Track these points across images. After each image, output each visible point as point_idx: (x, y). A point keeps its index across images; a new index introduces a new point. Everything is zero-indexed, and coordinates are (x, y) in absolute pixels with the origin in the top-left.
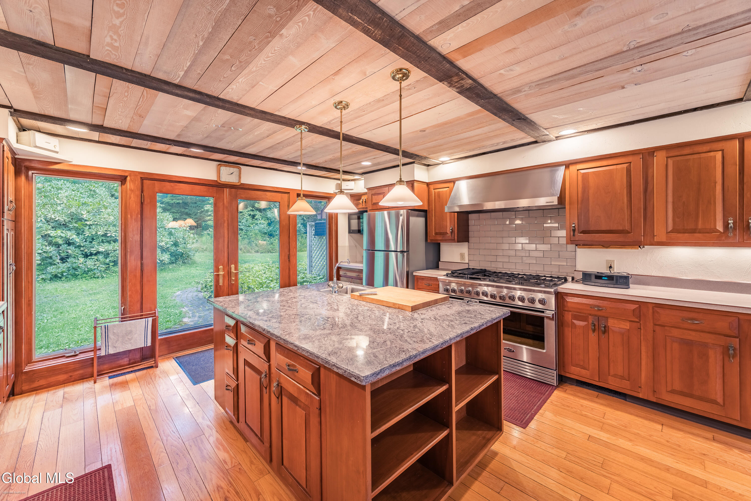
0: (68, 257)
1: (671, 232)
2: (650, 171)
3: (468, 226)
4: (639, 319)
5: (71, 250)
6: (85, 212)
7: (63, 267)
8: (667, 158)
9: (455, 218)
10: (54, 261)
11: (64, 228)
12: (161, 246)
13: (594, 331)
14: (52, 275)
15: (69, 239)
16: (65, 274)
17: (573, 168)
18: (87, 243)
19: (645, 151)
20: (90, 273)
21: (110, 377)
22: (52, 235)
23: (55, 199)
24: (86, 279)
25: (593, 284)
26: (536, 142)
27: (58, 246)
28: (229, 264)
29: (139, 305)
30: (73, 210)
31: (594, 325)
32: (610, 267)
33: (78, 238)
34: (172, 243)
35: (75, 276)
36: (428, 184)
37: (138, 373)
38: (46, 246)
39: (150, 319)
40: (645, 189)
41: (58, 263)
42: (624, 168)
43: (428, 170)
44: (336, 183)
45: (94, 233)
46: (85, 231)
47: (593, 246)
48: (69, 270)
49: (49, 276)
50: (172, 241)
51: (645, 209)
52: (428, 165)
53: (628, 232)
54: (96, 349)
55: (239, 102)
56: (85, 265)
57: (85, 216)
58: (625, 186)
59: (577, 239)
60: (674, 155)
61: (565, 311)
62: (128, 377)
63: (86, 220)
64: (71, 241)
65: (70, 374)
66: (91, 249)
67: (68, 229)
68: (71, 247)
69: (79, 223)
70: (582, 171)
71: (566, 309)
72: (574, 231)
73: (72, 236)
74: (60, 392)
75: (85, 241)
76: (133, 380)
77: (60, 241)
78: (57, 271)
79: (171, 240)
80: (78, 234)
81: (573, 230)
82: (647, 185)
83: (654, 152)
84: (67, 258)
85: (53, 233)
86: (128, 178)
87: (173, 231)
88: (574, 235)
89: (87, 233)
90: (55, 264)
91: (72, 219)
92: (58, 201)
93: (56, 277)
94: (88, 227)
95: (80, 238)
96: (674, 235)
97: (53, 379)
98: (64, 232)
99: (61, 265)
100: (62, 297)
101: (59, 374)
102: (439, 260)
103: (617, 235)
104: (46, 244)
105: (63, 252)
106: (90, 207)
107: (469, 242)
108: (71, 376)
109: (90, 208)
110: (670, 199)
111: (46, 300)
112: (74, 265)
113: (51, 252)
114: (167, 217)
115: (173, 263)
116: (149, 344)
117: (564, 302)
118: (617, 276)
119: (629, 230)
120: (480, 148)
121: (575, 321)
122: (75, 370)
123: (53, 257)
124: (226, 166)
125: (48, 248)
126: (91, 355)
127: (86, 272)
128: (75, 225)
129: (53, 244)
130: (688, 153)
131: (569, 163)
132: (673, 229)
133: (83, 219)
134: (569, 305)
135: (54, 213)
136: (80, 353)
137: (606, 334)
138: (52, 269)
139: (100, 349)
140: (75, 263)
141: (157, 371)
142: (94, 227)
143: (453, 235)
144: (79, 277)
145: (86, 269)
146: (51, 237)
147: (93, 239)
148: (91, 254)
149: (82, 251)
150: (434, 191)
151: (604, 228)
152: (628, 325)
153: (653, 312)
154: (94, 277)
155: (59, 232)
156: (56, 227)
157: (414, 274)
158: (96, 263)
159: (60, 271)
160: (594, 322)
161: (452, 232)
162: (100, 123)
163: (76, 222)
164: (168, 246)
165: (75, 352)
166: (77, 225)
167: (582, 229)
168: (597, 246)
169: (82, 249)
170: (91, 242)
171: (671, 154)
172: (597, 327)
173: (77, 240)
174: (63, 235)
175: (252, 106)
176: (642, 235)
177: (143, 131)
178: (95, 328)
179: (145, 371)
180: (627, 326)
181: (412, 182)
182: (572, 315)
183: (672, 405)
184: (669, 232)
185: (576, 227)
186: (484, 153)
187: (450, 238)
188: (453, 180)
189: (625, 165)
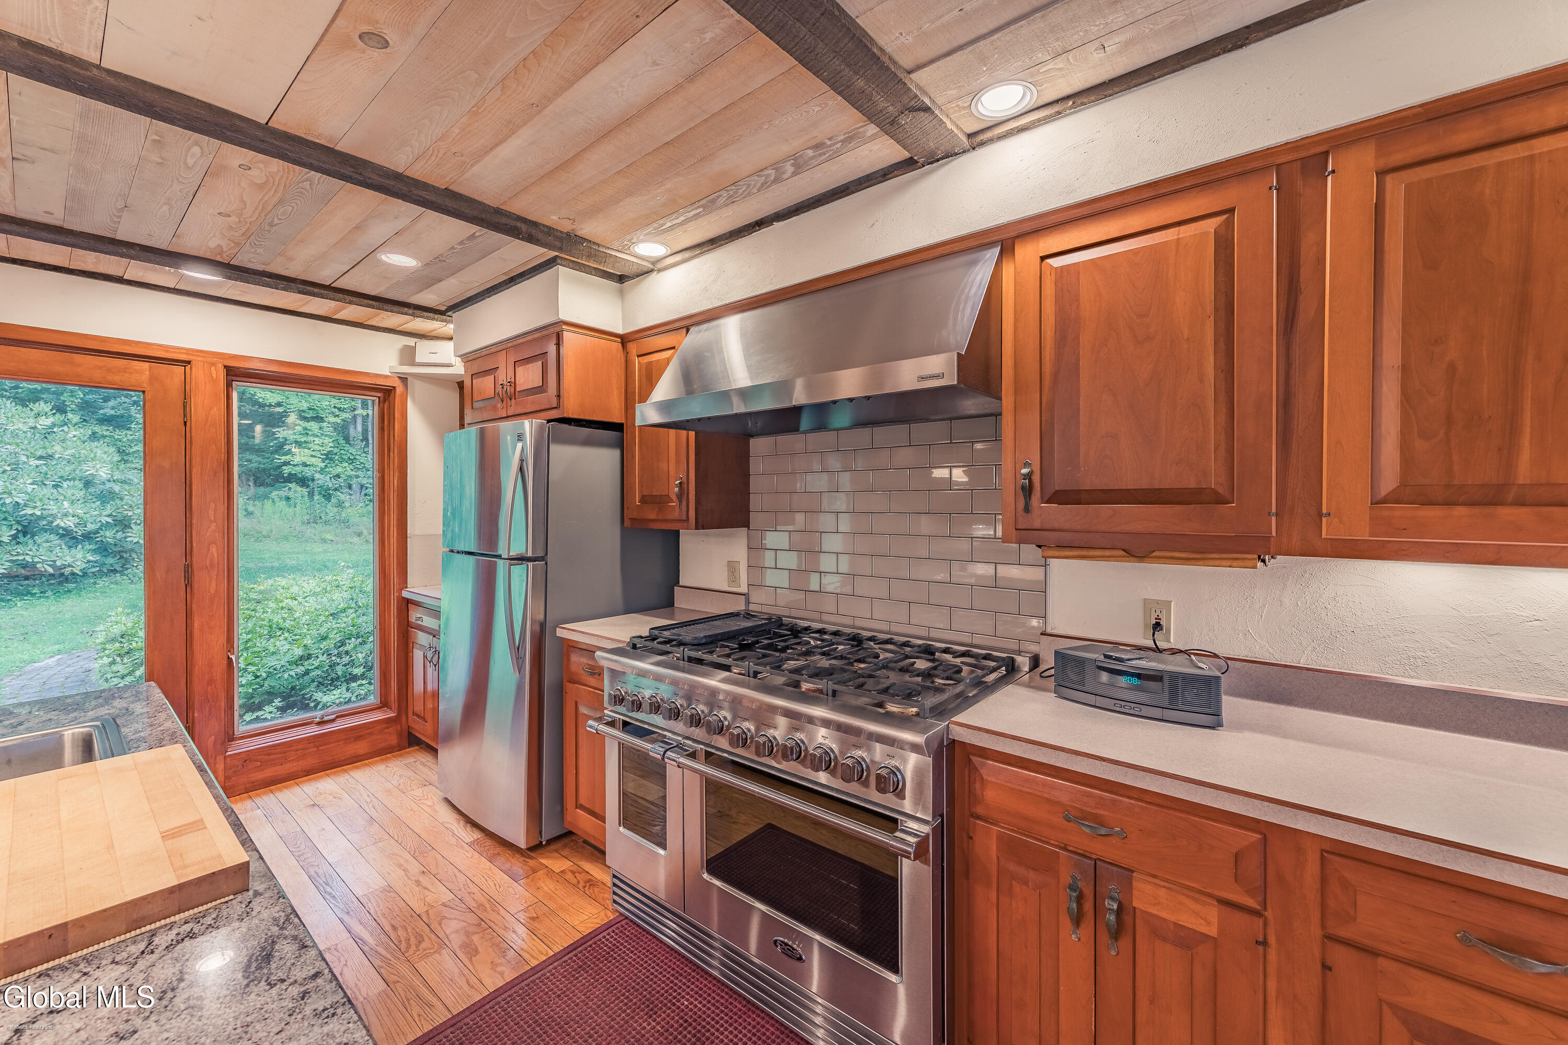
1: (1394, 498)
2: (1308, 240)
3: (746, 475)
4: (1260, 898)
8: (1382, 174)
9: (690, 448)
13: (1077, 920)
17: (1027, 253)
19: (1290, 158)
25: (1091, 699)
26: (909, 164)
31: (1080, 899)
32: (1157, 626)
36: (624, 340)
40: (1287, 316)
42: (1206, 234)
43: (621, 293)
44: (399, 346)
47: (1092, 553)
51: (1286, 402)
52: (621, 279)
53: (1220, 500)
58: (1210, 308)
59: (1037, 524)
60: (1409, 160)
61: (978, 817)
70: (1060, 261)
71: (980, 810)
72: (1028, 491)
81: (1023, 488)
82: (1296, 301)
83: (1326, 153)
88: (1027, 509)
96: (1400, 512)
102: (677, 582)
103: (1178, 508)
107: (748, 527)
110: (1392, 356)
117: (975, 783)
118: (1173, 676)
119: (1221, 490)
121: (1011, 866)
130: (1473, 145)
131: (1013, 232)
132: (1403, 485)
137: (1125, 943)
143: (684, 503)
150: (639, 363)
151: (1129, 480)
152: (1215, 920)
153: (1324, 880)
157: (560, 633)
160: (1080, 884)
161: (680, 496)
167: (1059, 483)
168: (1107, 553)
172: (1088, 906)
176: (1274, 510)
180: (1209, 923)
181: (557, 329)
182: (1000, 837)
184: (1384, 501)
185: (1036, 479)
186: (760, 224)
187: (676, 514)
188: (686, 324)
189: (1211, 225)
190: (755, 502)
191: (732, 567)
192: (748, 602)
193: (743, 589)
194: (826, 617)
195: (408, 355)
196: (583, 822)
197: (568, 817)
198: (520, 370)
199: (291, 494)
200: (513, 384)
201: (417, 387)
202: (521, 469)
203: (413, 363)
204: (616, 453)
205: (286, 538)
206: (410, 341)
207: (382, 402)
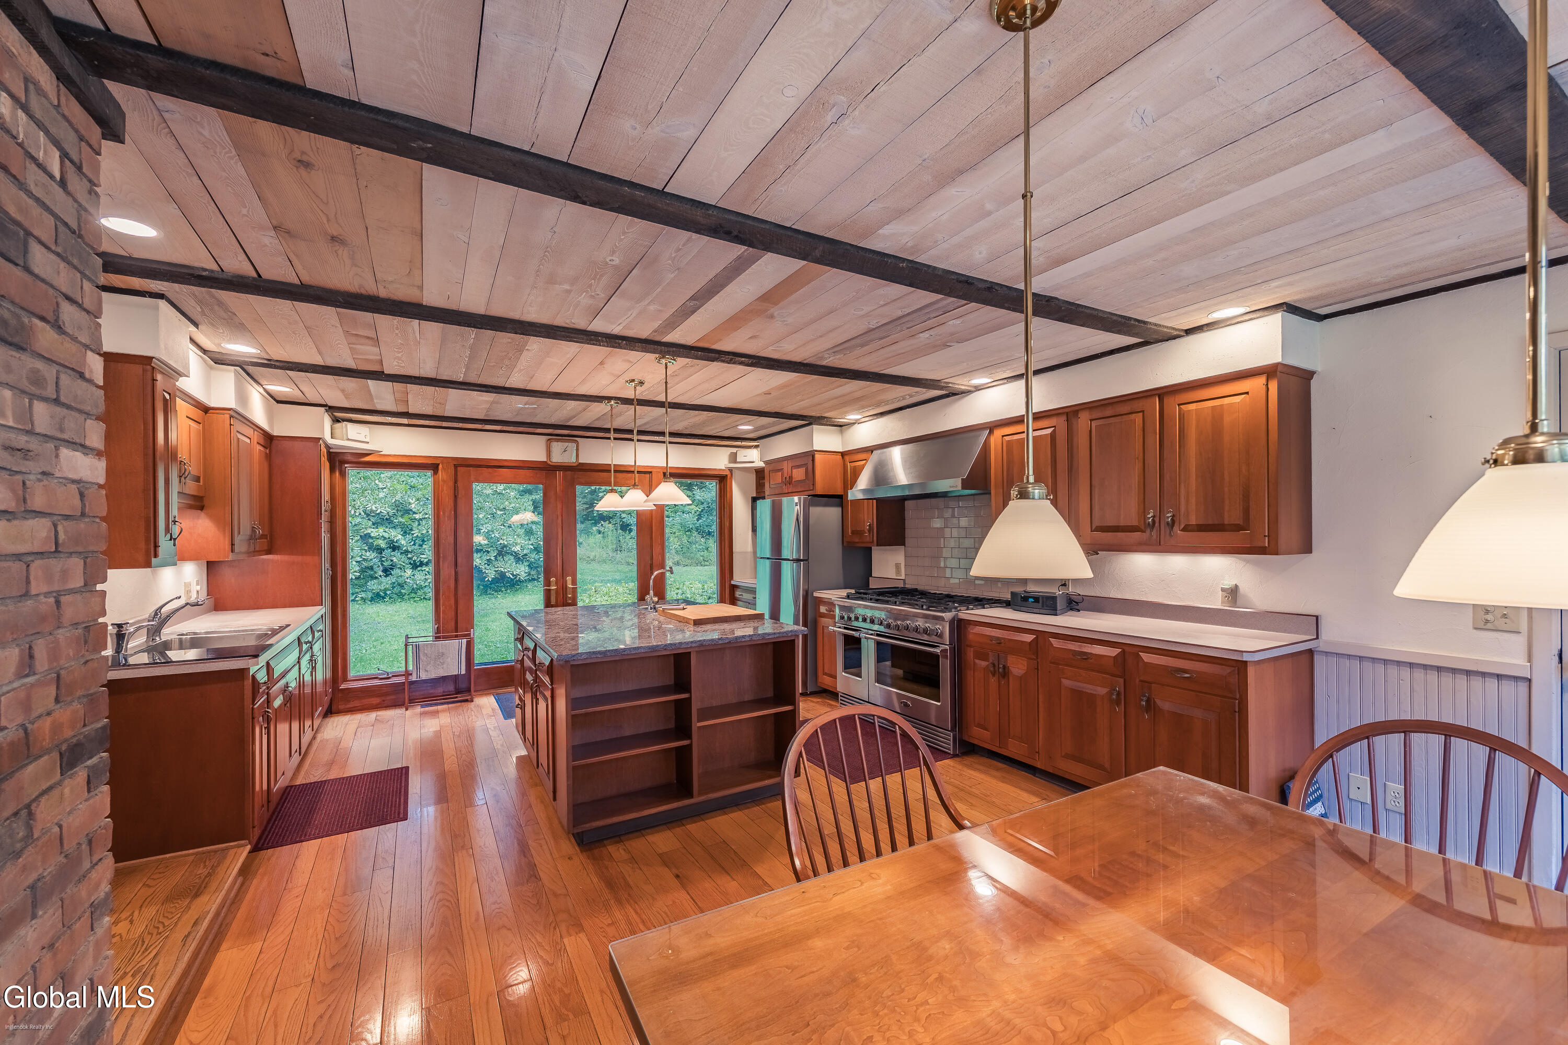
0: (393, 566)
2: (1074, 438)
3: (904, 520)
4: (1036, 655)
5: (397, 558)
6: (414, 499)
7: (386, 582)
8: (1091, 420)
9: (874, 508)
10: (375, 572)
11: (387, 525)
12: (515, 553)
13: (994, 674)
14: (374, 593)
15: (393, 541)
16: (388, 592)
17: (998, 433)
18: (417, 547)
19: (1071, 410)
20: (420, 593)
21: (422, 706)
22: (372, 535)
23: (377, 482)
24: (415, 601)
25: (1020, 608)
26: (953, 394)
27: (380, 550)
28: (563, 577)
29: (453, 624)
30: (398, 497)
31: (995, 666)
32: (1064, 585)
33: (405, 539)
34: (532, 547)
35: (401, 596)
36: (843, 454)
37: (450, 706)
38: (366, 551)
39: (464, 641)
40: (1070, 466)
41: (380, 576)
42: (1048, 434)
43: (842, 432)
44: (729, 453)
45: (424, 532)
46: (414, 529)
48: (393, 587)
49: (370, 595)
50: (532, 544)
51: (1070, 496)
52: (841, 426)
54: (407, 674)
55: (527, 388)
56: (413, 580)
57: (413, 506)
58: (1050, 461)
60: (1097, 417)
61: (963, 645)
62: (440, 707)
63: (414, 513)
64: (396, 544)
65: (383, 698)
66: (421, 556)
67: (393, 525)
68: (395, 553)
69: (406, 516)
70: (1007, 438)
71: (967, 643)
73: (396, 535)
74: (373, 715)
75: (414, 544)
76: (443, 711)
77: (383, 544)
78: (379, 587)
79: (530, 543)
80: (405, 533)
82: (1072, 461)
83: (1078, 410)
84: (391, 569)
85: (374, 532)
86: (440, 466)
87: (534, 527)
89: (416, 532)
90: (376, 578)
91: (398, 510)
92: (380, 484)
93: (378, 597)
94: (417, 523)
95: (407, 539)
96: (1097, 535)
97: (367, 701)
98: (387, 530)
99: (383, 579)
100: (384, 625)
101: (373, 696)
102: (870, 575)
104: (366, 548)
105: (387, 560)
106: (420, 493)
107: (905, 545)
108: (384, 701)
109: (419, 495)
111: (365, 627)
112: (400, 580)
113: (371, 560)
114: (525, 504)
115: (534, 580)
116: (463, 672)
117: (966, 634)
118: (1043, 597)
120: (887, 402)
121: (977, 661)
122: (387, 694)
123: (375, 567)
124: (558, 441)
125: (368, 554)
126: (402, 679)
127: (414, 591)
128: (401, 519)
129: (375, 549)
130: (1110, 415)
131: (993, 425)
132: (1097, 526)
133: (411, 510)
134: (971, 637)
135: (375, 503)
136: (393, 676)
137: (1006, 679)
138: (373, 585)
139: (411, 674)
140: (401, 576)
141: (472, 705)
142: (424, 522)
143: (872, 534)
144: (406, 597)
145: (415, 586)
146: (372, 538)
147: (423, 541)
148: (422, 564)
149: (409, 558)
152: (1026, 665)
154: (424, 598)
155: (381, 531)
156: (378, 523)
157: (815, 595)
158: (427, 577)
159: (383, 588)
160: (994, 662)
161: (869, 532)
162: (405, 410)
163: (402, 516)
164: (525, 552)
165: (388, 674)
166: (403, 520)
169: (409, 556)
170: (421, 546)
171: (1094, 417)
172: (997, 668)
173: (403, 542)
174: (386, 535)
175: (544, 389)
177: (447, 414)
178: (406, 645)
179: (459, 704)
180: (1025, 667)
181: (812, 453)
182: (975, 652)
183: (1067, 776)
184: (1094, 531)
186: (901, 409)
187: (868, 539)
188: (870, 450)
189: (1050, 431)
190: (908, 533)
191: (898, 566)
192: (905, 583)
193: (903, 577)
194: (940, 589)
195: (733, 458)
196: (826, 681)
197: (820, 680)
198: (794, 471)
199: (602, 529)
200: (791, 477)
201: (736, 474)
202: (797, 519)
203: (735, 462)
204: (840, 509)
205: (604, 562)
206: (734, 450)
207: (720, 482)
